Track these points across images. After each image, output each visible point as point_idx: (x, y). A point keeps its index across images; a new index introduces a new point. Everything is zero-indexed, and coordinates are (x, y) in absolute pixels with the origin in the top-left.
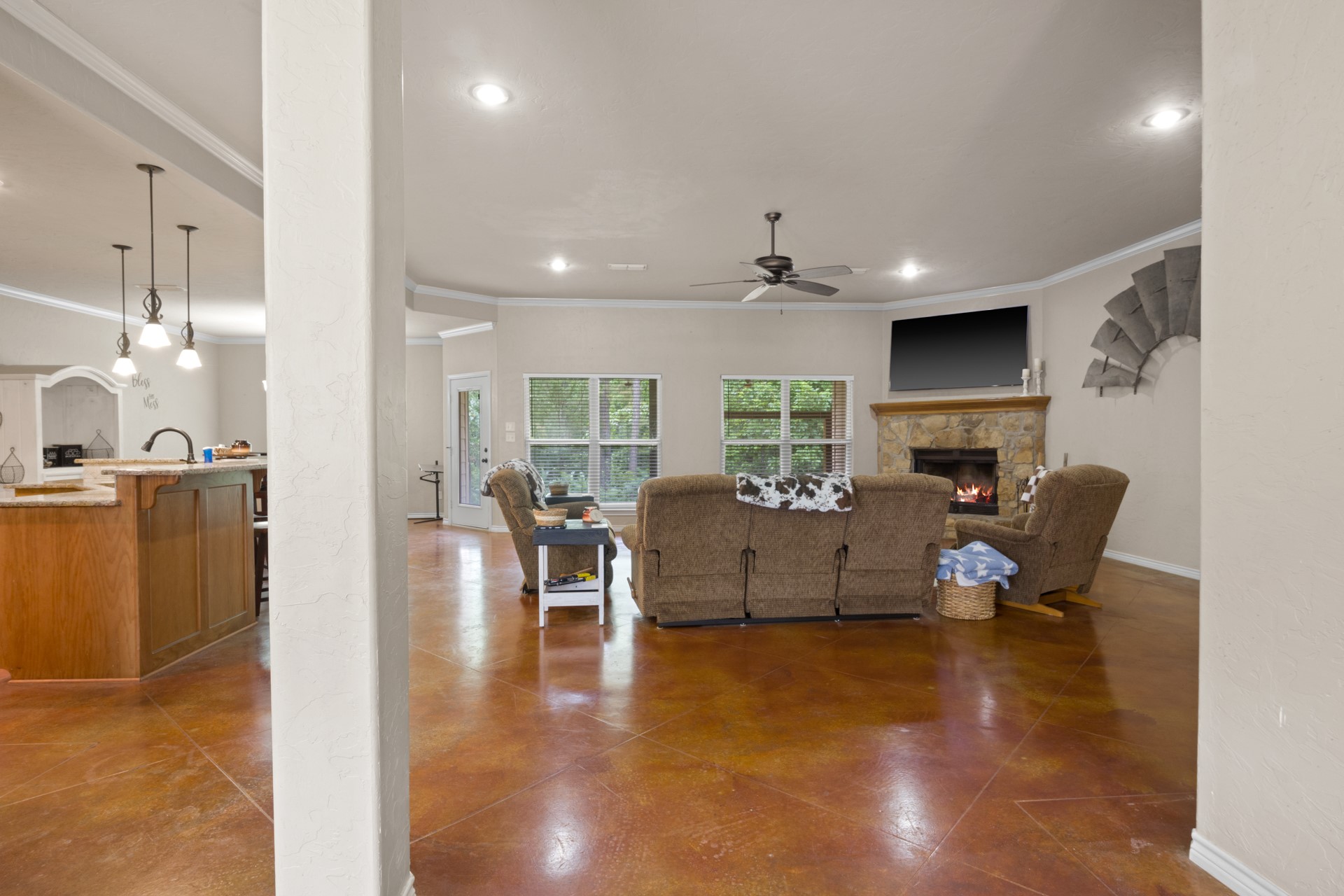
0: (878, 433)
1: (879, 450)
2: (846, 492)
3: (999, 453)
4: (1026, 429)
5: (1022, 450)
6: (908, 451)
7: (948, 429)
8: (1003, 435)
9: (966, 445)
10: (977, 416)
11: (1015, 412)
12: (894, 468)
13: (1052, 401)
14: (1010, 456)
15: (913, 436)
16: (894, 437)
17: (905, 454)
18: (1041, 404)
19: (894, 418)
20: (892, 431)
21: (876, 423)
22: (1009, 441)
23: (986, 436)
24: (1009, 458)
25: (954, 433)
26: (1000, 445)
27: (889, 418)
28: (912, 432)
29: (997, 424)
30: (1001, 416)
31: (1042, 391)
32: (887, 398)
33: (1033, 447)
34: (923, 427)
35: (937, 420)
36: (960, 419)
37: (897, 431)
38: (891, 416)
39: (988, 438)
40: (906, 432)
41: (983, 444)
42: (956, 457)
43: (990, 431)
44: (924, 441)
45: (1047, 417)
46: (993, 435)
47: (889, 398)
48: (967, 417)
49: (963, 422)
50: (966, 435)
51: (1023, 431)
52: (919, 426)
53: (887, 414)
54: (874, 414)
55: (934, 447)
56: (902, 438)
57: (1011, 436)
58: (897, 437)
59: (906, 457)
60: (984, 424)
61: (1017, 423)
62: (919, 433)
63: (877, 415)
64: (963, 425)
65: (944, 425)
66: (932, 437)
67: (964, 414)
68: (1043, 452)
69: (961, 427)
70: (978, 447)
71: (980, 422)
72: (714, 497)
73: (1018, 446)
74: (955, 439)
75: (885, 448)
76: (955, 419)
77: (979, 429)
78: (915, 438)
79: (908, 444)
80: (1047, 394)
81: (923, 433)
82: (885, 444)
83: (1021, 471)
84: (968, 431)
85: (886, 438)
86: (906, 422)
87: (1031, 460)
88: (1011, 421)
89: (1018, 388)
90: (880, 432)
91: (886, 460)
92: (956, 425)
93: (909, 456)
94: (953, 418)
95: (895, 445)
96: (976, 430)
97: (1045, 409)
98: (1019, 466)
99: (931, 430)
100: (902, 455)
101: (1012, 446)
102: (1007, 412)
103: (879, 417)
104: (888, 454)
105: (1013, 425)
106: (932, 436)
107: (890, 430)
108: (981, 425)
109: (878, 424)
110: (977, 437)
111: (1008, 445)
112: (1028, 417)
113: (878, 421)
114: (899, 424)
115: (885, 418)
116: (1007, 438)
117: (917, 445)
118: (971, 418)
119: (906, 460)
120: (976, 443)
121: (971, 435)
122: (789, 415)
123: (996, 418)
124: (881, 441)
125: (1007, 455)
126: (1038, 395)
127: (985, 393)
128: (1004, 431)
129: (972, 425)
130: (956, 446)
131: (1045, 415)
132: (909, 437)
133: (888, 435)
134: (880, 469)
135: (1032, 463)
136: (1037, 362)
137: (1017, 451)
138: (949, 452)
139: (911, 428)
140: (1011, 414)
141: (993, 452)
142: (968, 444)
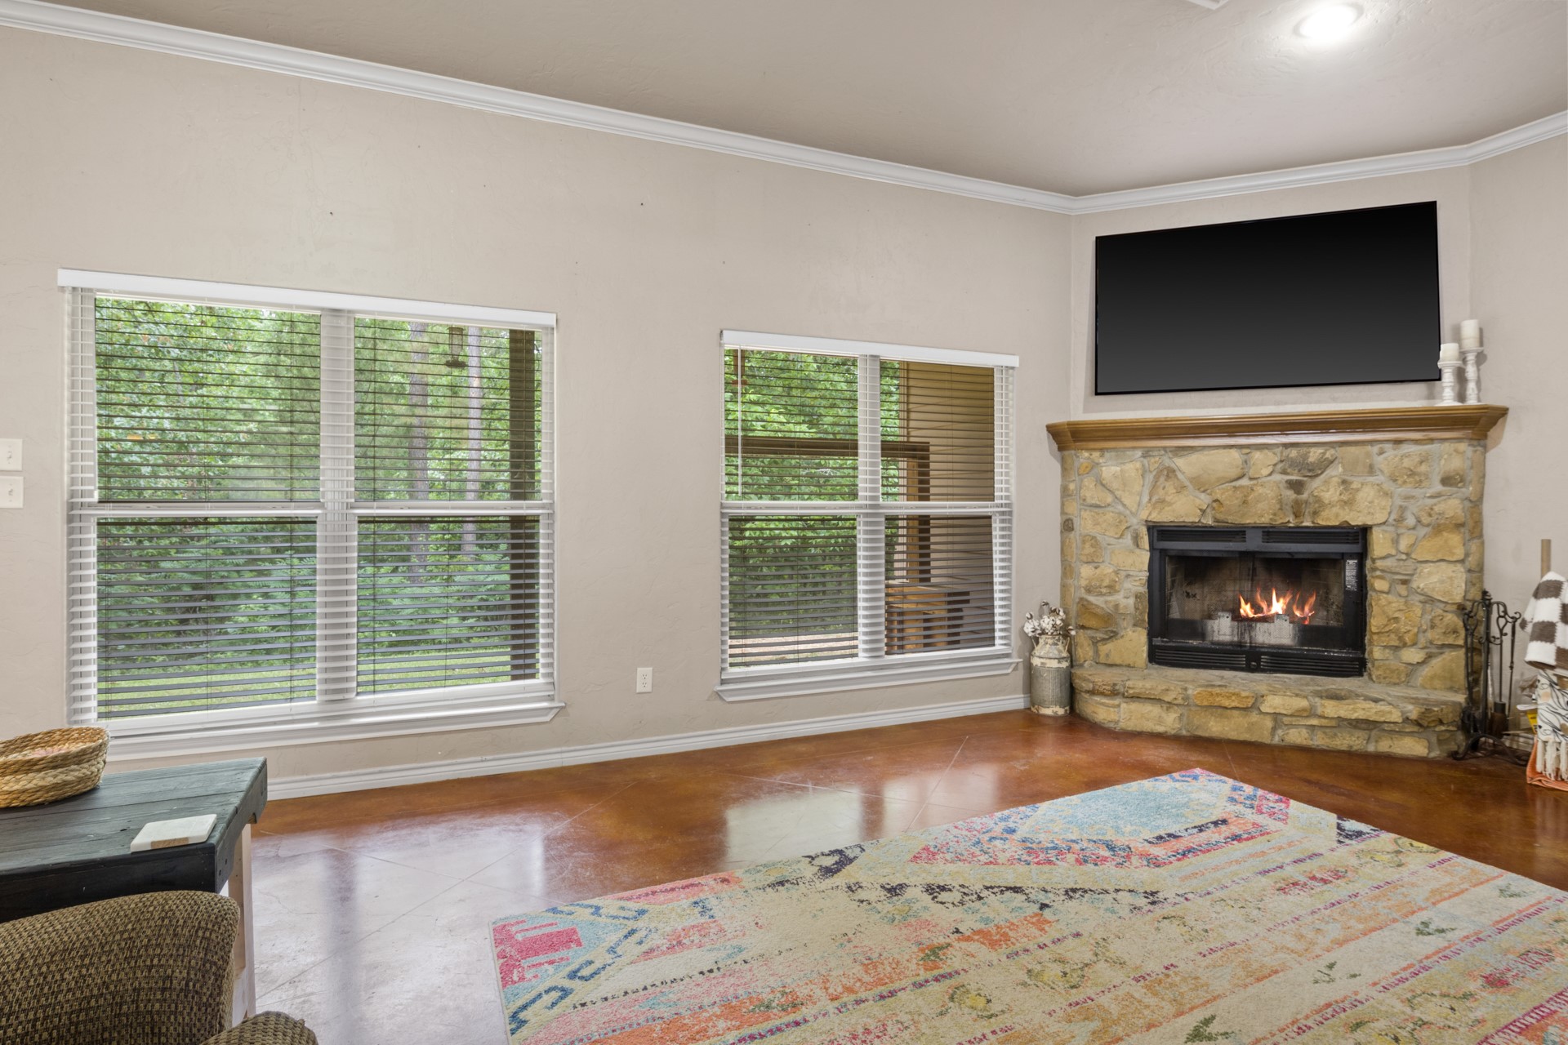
0: (1065, 489)
1: (1067, 526)
3: (1376, 535)
4: (1446, 481)
5: (1438, 529)
6: (1144, 531)
7: (1245, 482)
8: (1387, 494)
9: (1291, 518)
10: (1320, 450)
11: (1416, 442)
12: (1106, 569)
13: (1510, 412)
14: (1403, 545)
15: (1154, 500)
16: (1110, 499)
17: (1136, 539)
18: (1481, 422)
19: (1107, 455)
20: (1103, 485)
21: (1058, 465)
22: (1403, 509)
23: (1344, 497)
24: (1403, 546)
25: (1260, 490)
26: (1380, 517)
27: (1096, 454)
28: (1154, 487)
29: (1371, 470)
30: (1381, 453)
31: (1480, 398)
32: (1082, 410)
33: (1462, 525)
34: (1180, 476)
35: (1217, 459)
36: (1276, 459)
37: (1115, 485)
38: (1102, 450)
39: (1348, 503)
40: (1137, 488)
41: (1337, 515)
42: (1254, 543)
43: (1354, 486)
44: (1184, 509)
45: (1488, 455)
46: (1360, 496)
47: (1086, 410)
48: (1293, 453)
49: (1285, 465)
50: (1290, 495)
51: (1439, 488)
52: (1170, 473)
53: (1092, 445)
54: (1055, 446)
55: (1209, 521)
56: (1130, 500)
57: (1407, 498)
58: (1117, 499)
59: (1137, 545)
60: (1335, 471)
61: (1423, 468)
62: (1172, 490)
63: (1061, 449)
64: (1284, 472)
65: (1234, 473)
66: (1204, 500)
67: (1288, 445)
68: (1481, 536)
69: (1278, 477)
70: (1322, 522)
71: (1328, 463)
73: (1426, 520)
74: (1264, 507)
75: (1085, 523)
76: (1264, 458)
77: (1326, 482)
78: (1162, 501)
79: (1144, 515)
80: (1493, 400)
81: (1181, 489)
82: (1085, 514)
83: (1435, 579)
84: (1297, 486)
85: (1089, 501)
86: (1138, 465)
87: (1459, 553)
88: (1407, 463)
90: (1072, 486)
91: (1088, 550)
92: (1266, 472)
93: (1145, 542)
94: (1257, 454)
95: (1109, 516)
96: (1317, 483)
97: (1485, 437)
98: (1427, 568)
99: (1201, 485)
100: (1128, 540)
101: (1409, 521)
102: (1398, 442)
103: (1066, 453)
104: (1094, 538)
105: (1412, 474)
106: (1203, 496)
107: (1101, 483)
108: (1330, 472)
109: (1065, 470)
110: (1318, 500)
111: (1400, 520)
112: (1451, 453)
113: (1063, 461)
114: (1121, 470)
115: (1086, 454)
116: (1399, 502)
117: (1165, 516)
118: (1306, 456)
119: (1138, 551)
120: (1315, 513)
121: (1305, 496)
122: (880, 452)
123: (1368, 455)
124: (1073, 508)
125: (1395, 542)
126: (1472, 401)
127: (1334, 400)
128: (1388, 486)
129: (1307, 471)
130: (1265, 520)
131: (1485, 448)
132: (1145, 499)
133: (1091, 493)
134: (1067, 570)
135: (1462, 561)
136: (1470, 329)
137: (1422, 531)
138: (1238, 532)
139: (1150, 478)
140: (1407, 448)
141: (1361, 534)
142: (1296, 515)
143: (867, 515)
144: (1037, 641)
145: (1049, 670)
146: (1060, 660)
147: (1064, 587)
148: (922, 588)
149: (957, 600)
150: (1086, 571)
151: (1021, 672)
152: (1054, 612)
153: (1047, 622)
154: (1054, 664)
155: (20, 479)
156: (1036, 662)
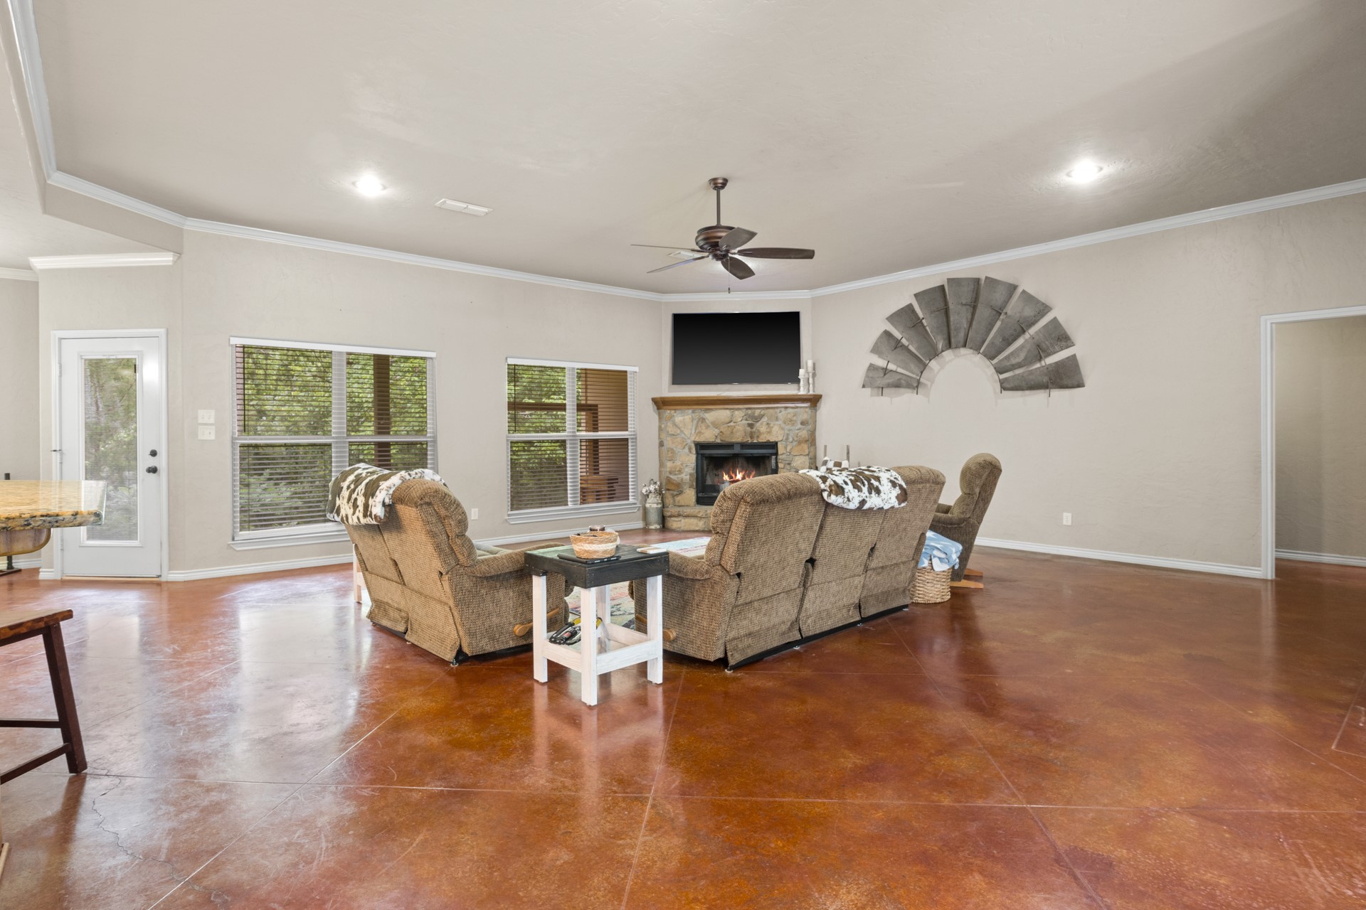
0: (660, 427)
1: (661, 444)
2: (901, 487)
3: (780, 445)
4: (802, 423)
5: (800, 443)
6: (693, 446)
7: (732, 424)
8: (783, 429)
9: (749, 439)
10: (759, 411)
11: (792, 408)
12: (678, 463)
13: (823, 400)
15: (697, 431)
16: (679, 432)
17: (690, 449)
18: (814, 401)
19: (677, 412)
20: (676, 426)
21: (656, 417)
22: (788, 435)
23: (768, 430)
24: (788, 450)
25: (737, 427)
26: (780, 438)
27: (673, 412)
28: (697, 426)
29: (777, 419)
30: (780, 412)
31: (814, 391)
32: (667, 390)
33: (808, 440)
34: (707, 421)
35: (721, 414)
36: (743, 414)
37: (681, 426)
38: (675, 410)
39: (769, 432)
40: (690, 426)
41: (765, 438)
42: (737, 450)
43: (772, 425)
44: (709, 436)
45: (818, 413)
46: (774, 429)
47: (670, 391)
48: (750, 412)
49: (747, 417)
50: (749, 429)
51: (800, 426)
52: (703, 420)
53: (673, 407)
54: (656, 407)
55: (718, 441)
56: (687, 432)
57: (789, 430)
58: (682, 431)
59: (690, 452)
60: (765, 419)
61: (795, 418)
62: (704, 428)
63: (658, 409)
64: (746, 420)
65: (728, 420)
66: (717, 431)
67: (747, 409)
68: (815, 445)
69: (744, 422)
70: (760, 441)
71: (761, 416)
73: (796, 439)
74: (739, 435)
75: (668, 443)
76: (739, 414)
77: (762, 424)
78: (700, 432)
79: (693, 439)
80: (818, 392)
81: (708, 427)
82: (668, 439)
83: (799, 462)
84: (751, 426)
85: (670, 433)
86: (690, 416)
87: (807, 452)
88: (789, 416)
89: (795, 386)
90: (663, 426)
91: (670, 455)
92: (740, 419)
93: (694, 451)
94: (737, 413)
95: (679, 439)
96: (758, 424)
97: (816, 406)
98: (797, 458)
99: (715, 425)
100: (687, 450)
101: (791, 439)
102: (786, 408)
103: (661, 411)
104: (672, 449)
105: (791, 421)
106: (716, 430)
107: (675, 425)
108: (763, 420)
109: (660, 418)
110: (759, 431)
111: (787, 439)
112: (803, 410)
113: (659, 415)
114: (683, 418)
115: (669, 412)
116: (787, 432)
117: (702, 439)
118: (754, 413)
119: (690, 455)
120: (758, 437)
121: (754, 430)
122: (576, 407)
123: (776, 413)
124: (663, 436)
125: (786, 448)
126: (811, 392)
127: (766, 389)
128: (783, 425)
129: (753, 421)
130: (739, 440)
131: (816, 411)
132: (694, 431)
133: (671, 429)
134: (662, 465)
135: (808, 455)
136: (810, 363)
137: (795, 443)
138: (730, 446)
139: (695, 422)
140: (790, 410)
141: (774, 446)
142: (751, 438)
143: (571, 440)
144: (648, 496)
145: (653, 508)
146: (657, 504)
147: (660, 472)
148: (595, 477)
149: (611, 481)
150: (669, 464)
151: (641, 511)
152: (655, 483)
153: (652, 488)
154: (655, 506)
155: (214, 427)
156: (648, 505)
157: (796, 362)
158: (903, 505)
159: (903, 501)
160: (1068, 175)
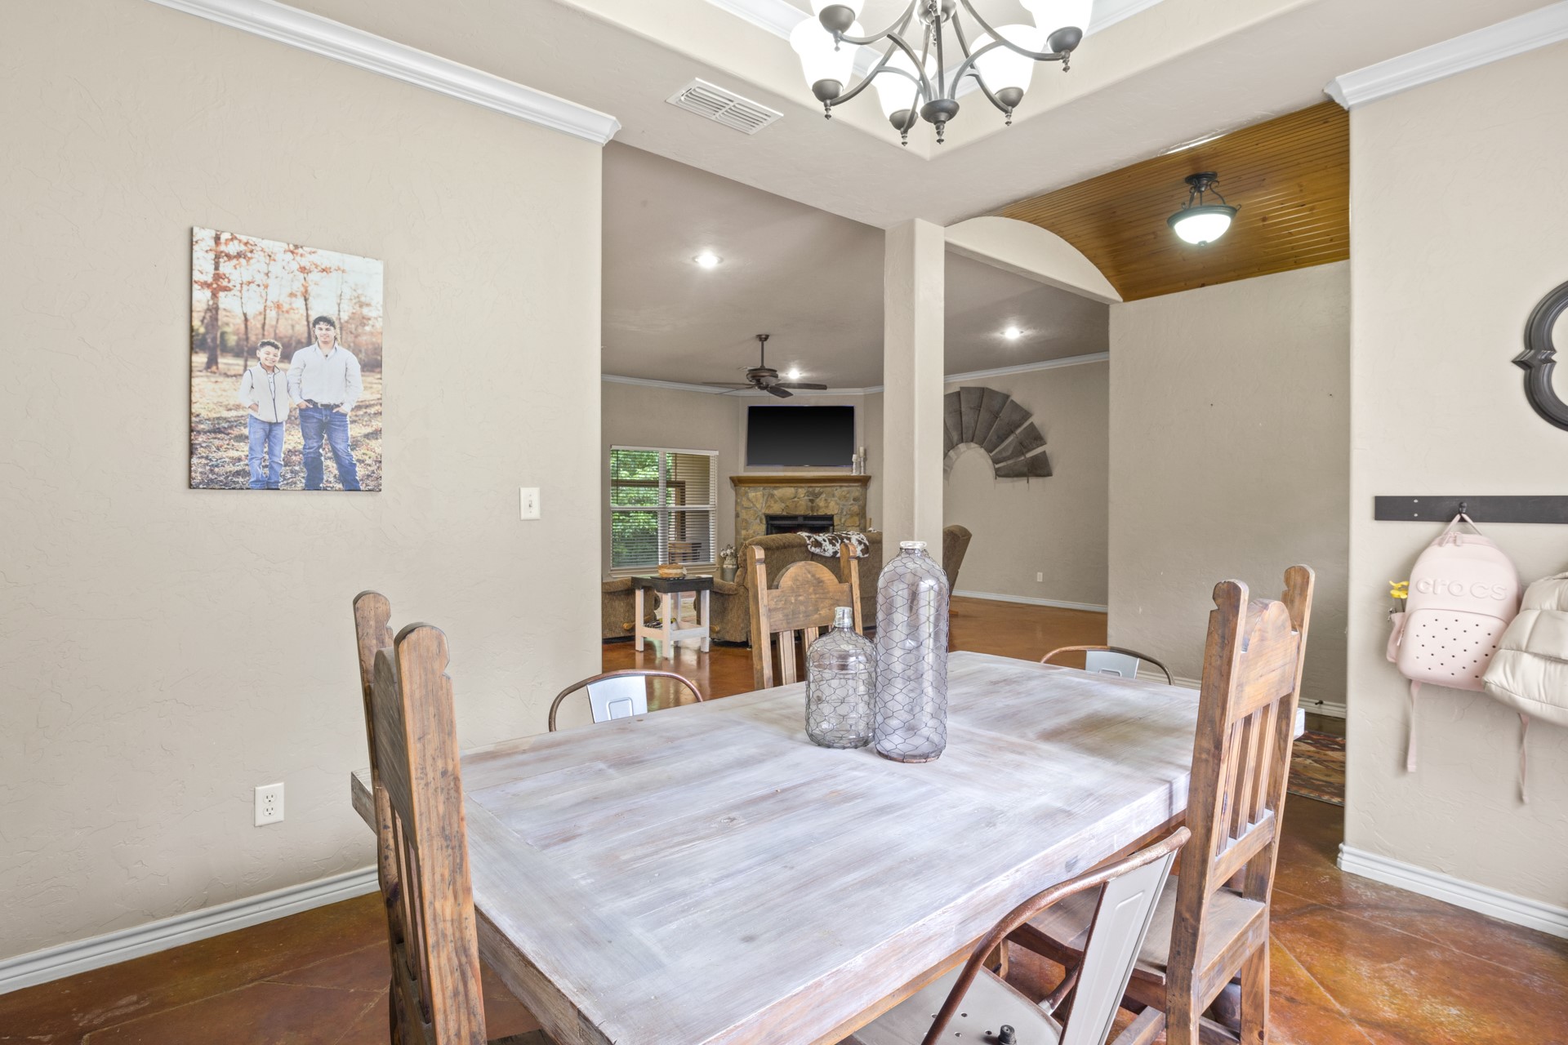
0: (736, 501)
1: (737, 516)
2: (865, 544)
3: (835, 518)
4: (854, 500)
5: (852, 516)
6: (763, 517)
7: (796, 499)
8: (838, 504)
9: (810, 512)
10: (819, 489)
11: (846, 487)
12: (751, 532)
13: (872, 480)
14: (843, 520)
15: (767, 505)
16: (752, 505)
17: (760, 519)
18: (864, 481)
19: (751, 489)
20: (750, 500)
21: (734, 493)
22: (842, 509)
23: (826, 505)
24: (843, 522)
25: (800, 503)
26: (836, 512)
27: (747, 488)
28: (767, 501)
29: (833, 496)
30: (836, 490)
31: (865, 473)
32: (742, 471)
33: (859, 514)
34: (776, 497)
35: (787, 491)
36: (805, 492)
37: (753, 500)
38: (749, 487)
39: (827, 507)
40: (761, 501)
41: (824, 511)
42: (800, 521)
43: (829, 501)
44: (777, 509)
45: (867, 491)
46: (831, 504)
47: (745, 471)
48: (811, 489)
49: (808, 494)
50: (810, 504)
51: (852, 502)
52: (772, 496)
53: (747, 485)
54: (733, 485)
55: (785, 513)
56: (758, 506)
57: (844, 505)
58: (754, 505)
59: (761, 522)
60: (823, 496)
61: (848, 495)
62: (773, 502)
63: (735, 486)
64: (808, 496)
65: (792, 496)
66: (783, 505)
67: (809, 487)
68: (865, 518)
69: (806, 498)
70: (820, 514)
71: (820, 494)
72: (795, 550)
73: (849, 513)
74: (802, 509)
75: (743, 515)
76: (802, 492)
77: (820, 500)
78: (769, 506)
79: (763, 511)
80: (868, 474)
81: (776, 502)
82: (743, 511)
84: (812, 501)
85: (745, 506)
86: (762, 493)
87: (858, 523)
88: (843, 494)
89: (848, 468)
90: (739, 500)
91: (744, 524)
92: (802, 496)
93: (764, 521)
94: (800, 490)
95: (752, 512)
96: (818, 500)
97: (866, 485)
98: (849, 529)
99: (782, 500)
100: (758, 520)
101: (845, 513)
102: (841, 486)
103: (737, 488)
104: (746, 520)
105: (845, 497)
107: (748, 499)
108: (821, 497)
109: (737, 494)
110: (818, 505)
111: (842, 512)
112: (855, 490)
113: (736, 491)
114: (756, 495)
115: (743, 488)
116: (841, 507)
117: (770, 512)
118: (814, 490)
119: (761, 524)
120: (817, 510)
121: (814, 504)
122: (666, 485)
123: (833, 491)
124: (739, 509)
125: (840, 520)
126: (862, 474)
127: (825, 471)
128: (838, 501)
129: (813, 498)
130: (802, 513)
131: (866, 489)
132: (764, 505)
133: (745, 503)
134: (737, 532)
135: (859, 526)
136: (862, 450)
137: (848, 516)
138: (795, 518)
139: (765, 498)
140: (845, 489)
141: (830, 518)
142: (812, 511)
143: (661, 511)
144: (725, 558)
145: (729, 569)
146: (733, 565)
147: (736, 539)
148: (683, 542)
149: (696, 546)
150: (744, 532)
151: (719, 571)
152: (732, 548)
153: (729, 552)
154: (731, 566)
156: (725, 566)
157: (850, 448)
158: (866, 556)
159: (866, 553)
160: (1002, 333)
